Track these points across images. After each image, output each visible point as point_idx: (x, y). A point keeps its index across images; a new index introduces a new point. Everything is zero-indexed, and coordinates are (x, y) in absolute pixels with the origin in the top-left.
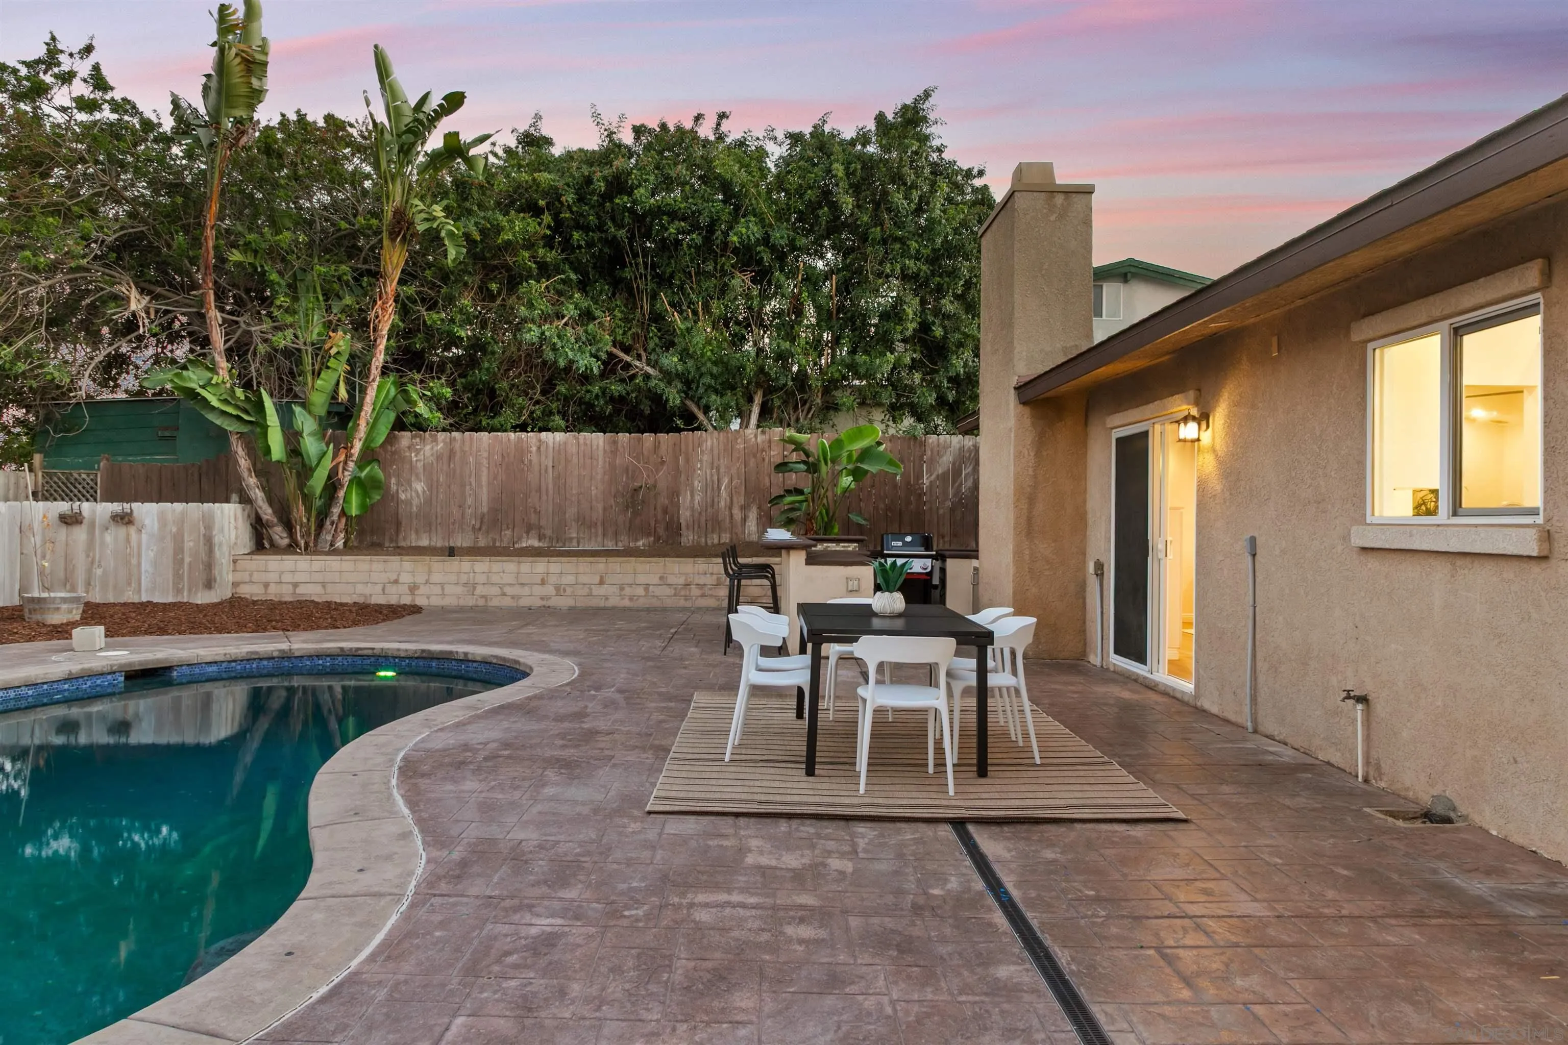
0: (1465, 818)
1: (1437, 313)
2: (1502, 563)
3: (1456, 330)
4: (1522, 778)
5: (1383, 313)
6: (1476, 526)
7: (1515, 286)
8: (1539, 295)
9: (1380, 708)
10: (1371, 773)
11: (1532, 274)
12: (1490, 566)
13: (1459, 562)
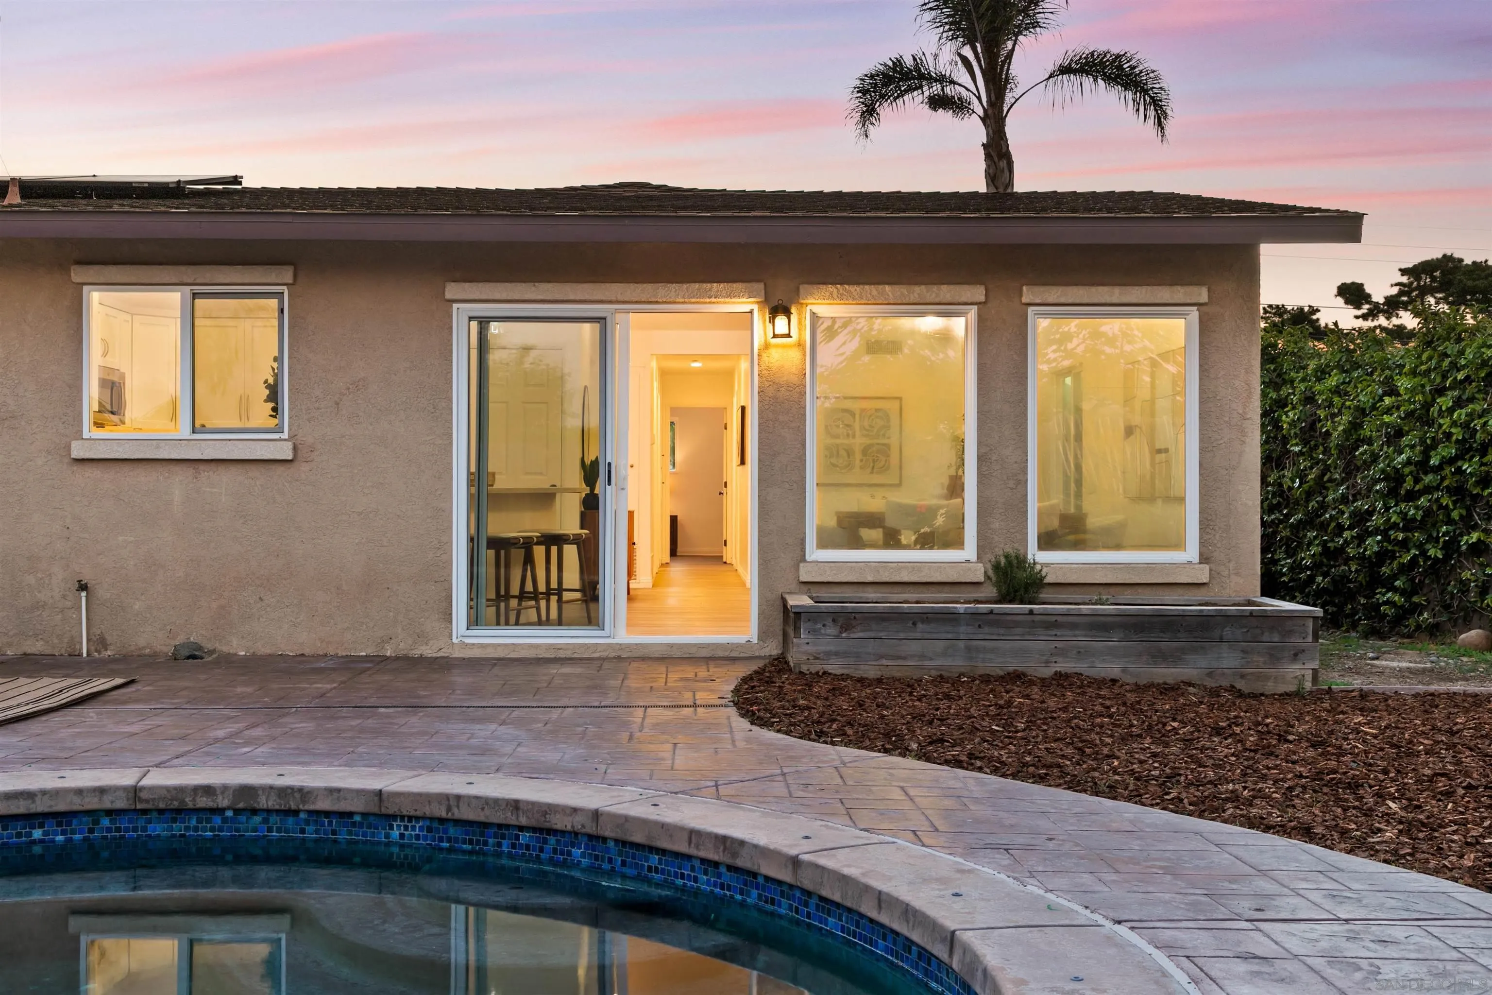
0: (211, 652)
1: (186, 280)
2: (247, 466)
3: (194, 294)
4: (268, 609)
5: (119, 267)
6: (230, 440)
7: (272, 279)
8: (285, 288)
9: (102, 593)
10: (93, 648)
11: (287, 275)
12: (234, 469)
13: (202, 467)
